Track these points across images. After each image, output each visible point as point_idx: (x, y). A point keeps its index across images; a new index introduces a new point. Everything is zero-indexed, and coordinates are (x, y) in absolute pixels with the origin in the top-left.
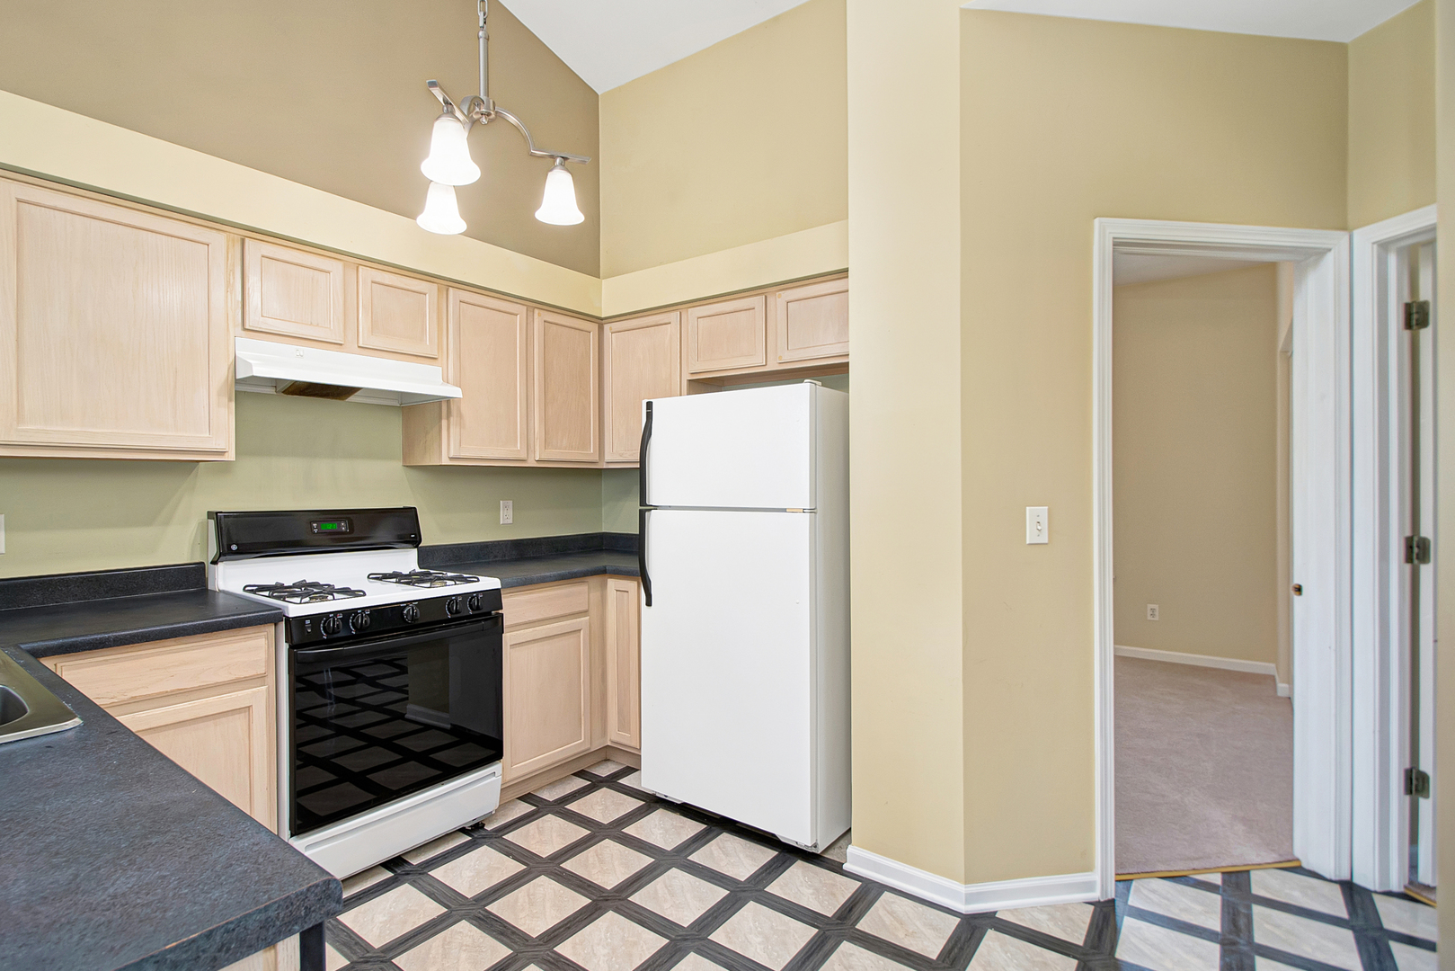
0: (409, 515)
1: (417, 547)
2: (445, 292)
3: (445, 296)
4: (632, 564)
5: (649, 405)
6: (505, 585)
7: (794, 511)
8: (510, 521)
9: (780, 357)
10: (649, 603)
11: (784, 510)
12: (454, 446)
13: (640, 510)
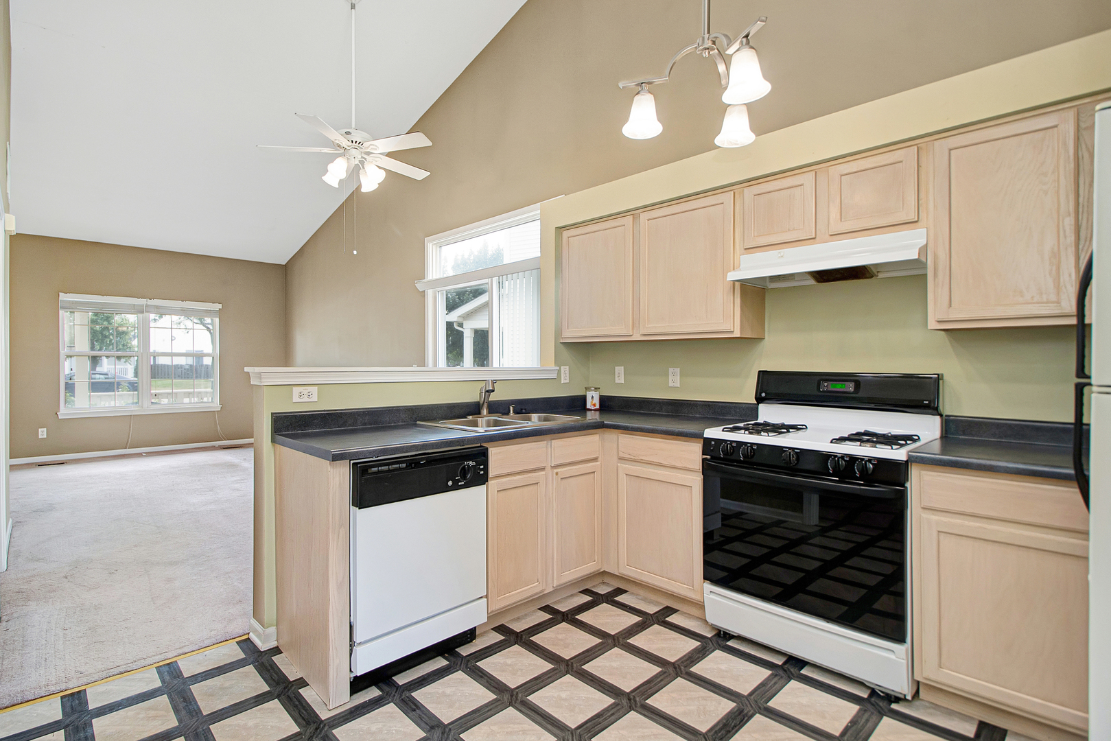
2: (930, 148)
3: (931, 152)
6: (913, 459)
13: (1076, 386)
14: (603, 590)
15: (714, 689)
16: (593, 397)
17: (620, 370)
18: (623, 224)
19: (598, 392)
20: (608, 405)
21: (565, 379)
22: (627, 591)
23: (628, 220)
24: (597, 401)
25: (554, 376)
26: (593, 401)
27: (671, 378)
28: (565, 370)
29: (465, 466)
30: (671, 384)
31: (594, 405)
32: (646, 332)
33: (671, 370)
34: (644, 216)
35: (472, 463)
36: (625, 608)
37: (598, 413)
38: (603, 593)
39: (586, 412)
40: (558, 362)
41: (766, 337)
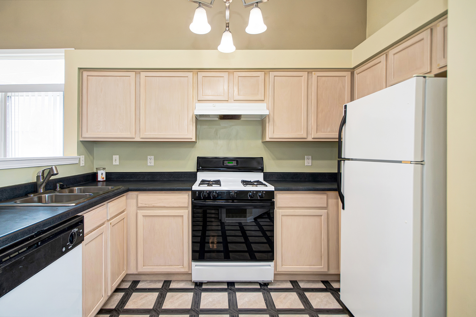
0: (260, 160)
1: (263, 172)
2: (268, 74)
3: (268, 75)
4: (335, 186)
5: (346, 106)
6: (276, 190)
7: (406, 162)
8: (310, 164)
9: (439, 64)
10: (343, 208)
11: (400, 162)
12: (271, 134)
13: (338, 161)
14: (127, 285)
15: (216, 312)
16: (102, 174)
17: (116, 158)
18: (129, 75)
19: (105, 171)
20: (111, 177)
21: (82, 163)
22: (140, 281)
23: (132, 74)
24: (104, 176)
25: (77, 162)
26: (101, 176)
27: (149, 161)
28: (82, 158)
29: (72, 233)
30: (149, 164)
31: (103, 178)
32: (144, 137)
33: (149, 157)
34: (143, 74)
35: (76, 230)
36: (145, 291)
37: (105, 183)
38: (128, 287)
39: (97, 183)
40: (79, 153)
41: (198, 142)
